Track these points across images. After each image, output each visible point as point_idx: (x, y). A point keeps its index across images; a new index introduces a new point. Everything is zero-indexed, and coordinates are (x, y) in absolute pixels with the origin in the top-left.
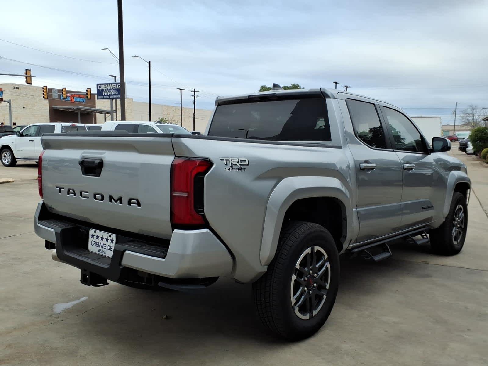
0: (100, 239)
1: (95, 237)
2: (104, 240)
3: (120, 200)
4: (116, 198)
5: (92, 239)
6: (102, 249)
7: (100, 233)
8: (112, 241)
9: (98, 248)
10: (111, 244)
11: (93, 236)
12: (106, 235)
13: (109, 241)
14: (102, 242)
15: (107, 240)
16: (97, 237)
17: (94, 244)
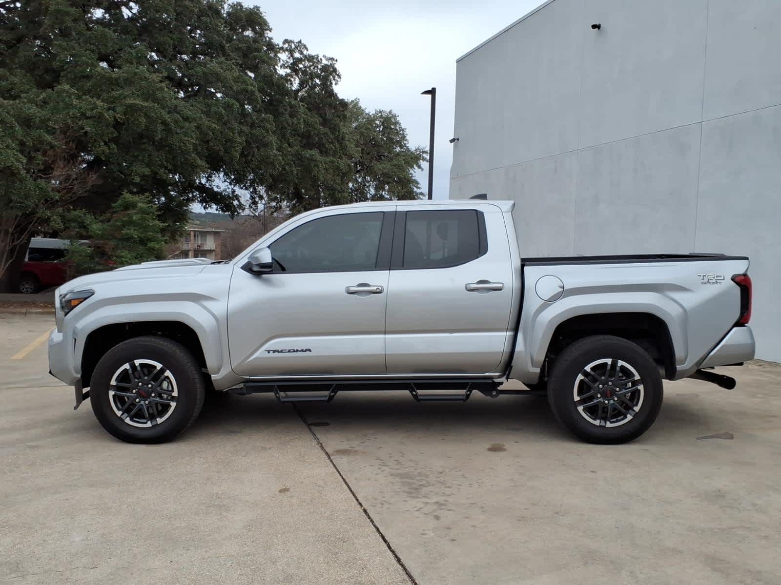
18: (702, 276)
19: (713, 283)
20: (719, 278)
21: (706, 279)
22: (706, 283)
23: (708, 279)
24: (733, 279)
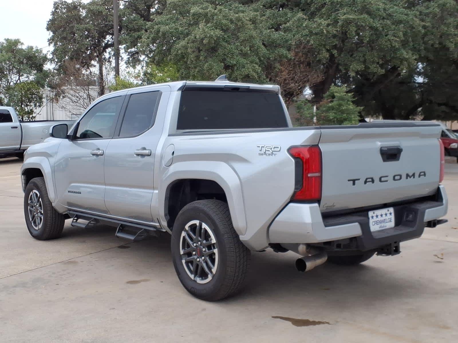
0: (379, 217)
1: (375, 217)
2: (384, 216)
3: (414, 175)
4: (411, 174)
5: (373, 220)
6: (383, 224)
7: (378, 212)
8: (391, 214)
9: (379, 226)
10: (391, 217)
11: (372, 217)
12: (384, 211)
13: (388, 215)
14: (382, 219)
15: (386, 214)
16: (377, 216)
17: (375, 223)
18: (261, 147)
19: (269, 155)
20: (276, 149)
21: (264, 150)
22: (262, 154)
23: (266, 150)
24: (290, 150)
